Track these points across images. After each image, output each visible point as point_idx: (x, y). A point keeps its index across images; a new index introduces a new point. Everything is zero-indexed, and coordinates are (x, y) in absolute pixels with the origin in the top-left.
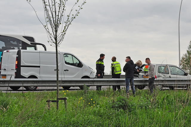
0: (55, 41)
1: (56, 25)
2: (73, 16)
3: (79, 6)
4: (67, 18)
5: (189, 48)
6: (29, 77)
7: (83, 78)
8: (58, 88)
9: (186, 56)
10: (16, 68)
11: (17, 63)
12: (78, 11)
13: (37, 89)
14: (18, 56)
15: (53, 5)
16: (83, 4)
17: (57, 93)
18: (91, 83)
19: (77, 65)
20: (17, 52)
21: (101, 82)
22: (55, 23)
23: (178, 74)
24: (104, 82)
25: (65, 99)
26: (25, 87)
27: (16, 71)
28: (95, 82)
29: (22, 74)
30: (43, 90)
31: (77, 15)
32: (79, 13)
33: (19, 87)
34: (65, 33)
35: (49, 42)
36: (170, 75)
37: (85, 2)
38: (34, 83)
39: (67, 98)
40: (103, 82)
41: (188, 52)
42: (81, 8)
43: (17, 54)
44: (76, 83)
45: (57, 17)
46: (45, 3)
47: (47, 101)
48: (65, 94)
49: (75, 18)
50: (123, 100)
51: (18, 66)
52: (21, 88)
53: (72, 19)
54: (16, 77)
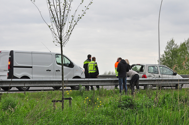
0: (60, 41)
1: (61, 25)
2: (79, 17)
3: (85, 7)
4: (72, 18)
5: (166, 49)
6: (22, 78)
7: (74, 78)
8: (63, 88)
9: (164, 57)
10: (8, 69)
11: (9, 64)
12: (84, 12)
13: (29, 89)
14: (10, 56)
15: (58, 5)
16: (90, 4)
17: (63, 93)
18: (86, 83)
19: (68, 65)
20: (9, 53)
21: (96, 82)
22: (60, 23)
23: (166, 74)
24: (99, 82)
25: (70, 99)
26: (17, 87)
27: (8, 72)
28: (90, 82)
29: (15, 74)
30: (40, 90)
31: (83, 16)
32: (85, 13)
33: (11, 87)
34: (71, 34)
35: (54, 42)
36: (160, 74)
37: (91, 3)
38: (30, 83)
39: (72, 98)
40: (97, 82)
41: (165, 52)
42: (88, 9)
43: (10, 55)
44: (71, 83)
45: (62, 17)
46: (49, 3)
47: (52, 101)
48: (68, 94)
49: (81, 18)
50: (129, 99)
51: (11, 67)
52: (12, 89)
53: (78, 19)
54: (8, 78)
